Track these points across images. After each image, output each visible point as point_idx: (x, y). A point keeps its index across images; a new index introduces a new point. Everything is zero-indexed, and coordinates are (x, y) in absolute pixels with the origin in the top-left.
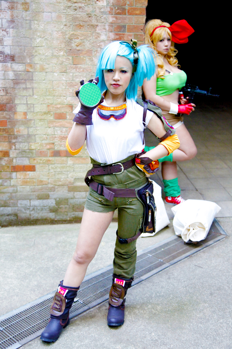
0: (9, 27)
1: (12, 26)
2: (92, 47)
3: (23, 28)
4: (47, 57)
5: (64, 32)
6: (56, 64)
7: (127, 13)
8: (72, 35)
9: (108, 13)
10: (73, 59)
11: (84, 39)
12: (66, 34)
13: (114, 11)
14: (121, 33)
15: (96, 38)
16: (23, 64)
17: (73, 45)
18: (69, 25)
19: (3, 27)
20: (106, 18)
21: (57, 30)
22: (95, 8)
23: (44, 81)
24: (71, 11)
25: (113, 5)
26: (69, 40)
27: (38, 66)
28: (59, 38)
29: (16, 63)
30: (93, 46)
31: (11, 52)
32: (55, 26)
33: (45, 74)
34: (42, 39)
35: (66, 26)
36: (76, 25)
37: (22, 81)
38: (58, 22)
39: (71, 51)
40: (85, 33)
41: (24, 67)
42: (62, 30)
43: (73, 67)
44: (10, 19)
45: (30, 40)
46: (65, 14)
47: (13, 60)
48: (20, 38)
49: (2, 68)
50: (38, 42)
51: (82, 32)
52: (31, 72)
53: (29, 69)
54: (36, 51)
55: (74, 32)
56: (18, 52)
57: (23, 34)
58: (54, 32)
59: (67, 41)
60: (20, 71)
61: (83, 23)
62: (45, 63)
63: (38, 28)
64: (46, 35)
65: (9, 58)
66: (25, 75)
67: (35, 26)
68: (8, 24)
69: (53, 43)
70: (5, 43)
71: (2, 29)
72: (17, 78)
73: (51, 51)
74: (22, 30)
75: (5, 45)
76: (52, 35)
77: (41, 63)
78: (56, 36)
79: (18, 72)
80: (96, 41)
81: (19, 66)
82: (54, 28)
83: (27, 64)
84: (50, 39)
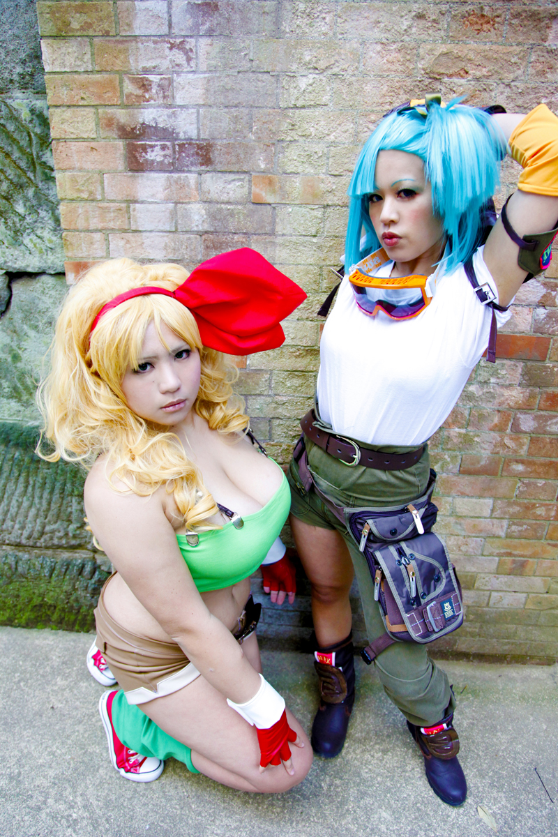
0: (194, 33)
1: (208, 25)
3: (248, 33)
4: (332, 148)
5: (413, 44)
8: (443, 59)
11: (487, 77)
12: (418, 56)
15: (543, 73)
16: (242, 176)
18: (434, 17)
19: (175, 31)
21: (383, 36)
23: (315, 240)
26: (427, 81)
27: (297, 182)
28: (389, 70)
29: (215, 171)
30: (519, 106)
31: (199, 132)
32: (378, 22)
33: (319, 213)
34: (321, 77)
35: (422, 23)
36: (463, 17)
37: (236, 237)
40: (497, 52)
41: (246, 184)
42: (406, 38)
45: (273, 80)
47: (206, 162)
48: (236, 74)
49: (167, 191)
50: (303, 89)
51: (487, 47)
52: (269, 207)
53: (264, 194)
54: (293, 125)
55: (453, 45)
56: (226, 130)
57: (247, 57)
58: (371, 48)
59: (420, 84)
60: (231, 201)
61: (494, 7)
62: (324, 171)
63: (307, 30)
64: (337, 57)
65: (193, 155)
66: (248, 216)
67: (298, 23)
68: (194, 18)
69: (360, 91)
70: (179, 95)
71: (170, 42)
72: (217, 228)
73: (352, 126)
74: (244, 41)
75: (178, 104)
76: (362, 60)
77: (307, 171)
78: (377, 63)
79: (222, 206)
80: (537, 85)
81: (226, 184)
82: (372, 29)
83: (258, 177)
84: (354, 75)
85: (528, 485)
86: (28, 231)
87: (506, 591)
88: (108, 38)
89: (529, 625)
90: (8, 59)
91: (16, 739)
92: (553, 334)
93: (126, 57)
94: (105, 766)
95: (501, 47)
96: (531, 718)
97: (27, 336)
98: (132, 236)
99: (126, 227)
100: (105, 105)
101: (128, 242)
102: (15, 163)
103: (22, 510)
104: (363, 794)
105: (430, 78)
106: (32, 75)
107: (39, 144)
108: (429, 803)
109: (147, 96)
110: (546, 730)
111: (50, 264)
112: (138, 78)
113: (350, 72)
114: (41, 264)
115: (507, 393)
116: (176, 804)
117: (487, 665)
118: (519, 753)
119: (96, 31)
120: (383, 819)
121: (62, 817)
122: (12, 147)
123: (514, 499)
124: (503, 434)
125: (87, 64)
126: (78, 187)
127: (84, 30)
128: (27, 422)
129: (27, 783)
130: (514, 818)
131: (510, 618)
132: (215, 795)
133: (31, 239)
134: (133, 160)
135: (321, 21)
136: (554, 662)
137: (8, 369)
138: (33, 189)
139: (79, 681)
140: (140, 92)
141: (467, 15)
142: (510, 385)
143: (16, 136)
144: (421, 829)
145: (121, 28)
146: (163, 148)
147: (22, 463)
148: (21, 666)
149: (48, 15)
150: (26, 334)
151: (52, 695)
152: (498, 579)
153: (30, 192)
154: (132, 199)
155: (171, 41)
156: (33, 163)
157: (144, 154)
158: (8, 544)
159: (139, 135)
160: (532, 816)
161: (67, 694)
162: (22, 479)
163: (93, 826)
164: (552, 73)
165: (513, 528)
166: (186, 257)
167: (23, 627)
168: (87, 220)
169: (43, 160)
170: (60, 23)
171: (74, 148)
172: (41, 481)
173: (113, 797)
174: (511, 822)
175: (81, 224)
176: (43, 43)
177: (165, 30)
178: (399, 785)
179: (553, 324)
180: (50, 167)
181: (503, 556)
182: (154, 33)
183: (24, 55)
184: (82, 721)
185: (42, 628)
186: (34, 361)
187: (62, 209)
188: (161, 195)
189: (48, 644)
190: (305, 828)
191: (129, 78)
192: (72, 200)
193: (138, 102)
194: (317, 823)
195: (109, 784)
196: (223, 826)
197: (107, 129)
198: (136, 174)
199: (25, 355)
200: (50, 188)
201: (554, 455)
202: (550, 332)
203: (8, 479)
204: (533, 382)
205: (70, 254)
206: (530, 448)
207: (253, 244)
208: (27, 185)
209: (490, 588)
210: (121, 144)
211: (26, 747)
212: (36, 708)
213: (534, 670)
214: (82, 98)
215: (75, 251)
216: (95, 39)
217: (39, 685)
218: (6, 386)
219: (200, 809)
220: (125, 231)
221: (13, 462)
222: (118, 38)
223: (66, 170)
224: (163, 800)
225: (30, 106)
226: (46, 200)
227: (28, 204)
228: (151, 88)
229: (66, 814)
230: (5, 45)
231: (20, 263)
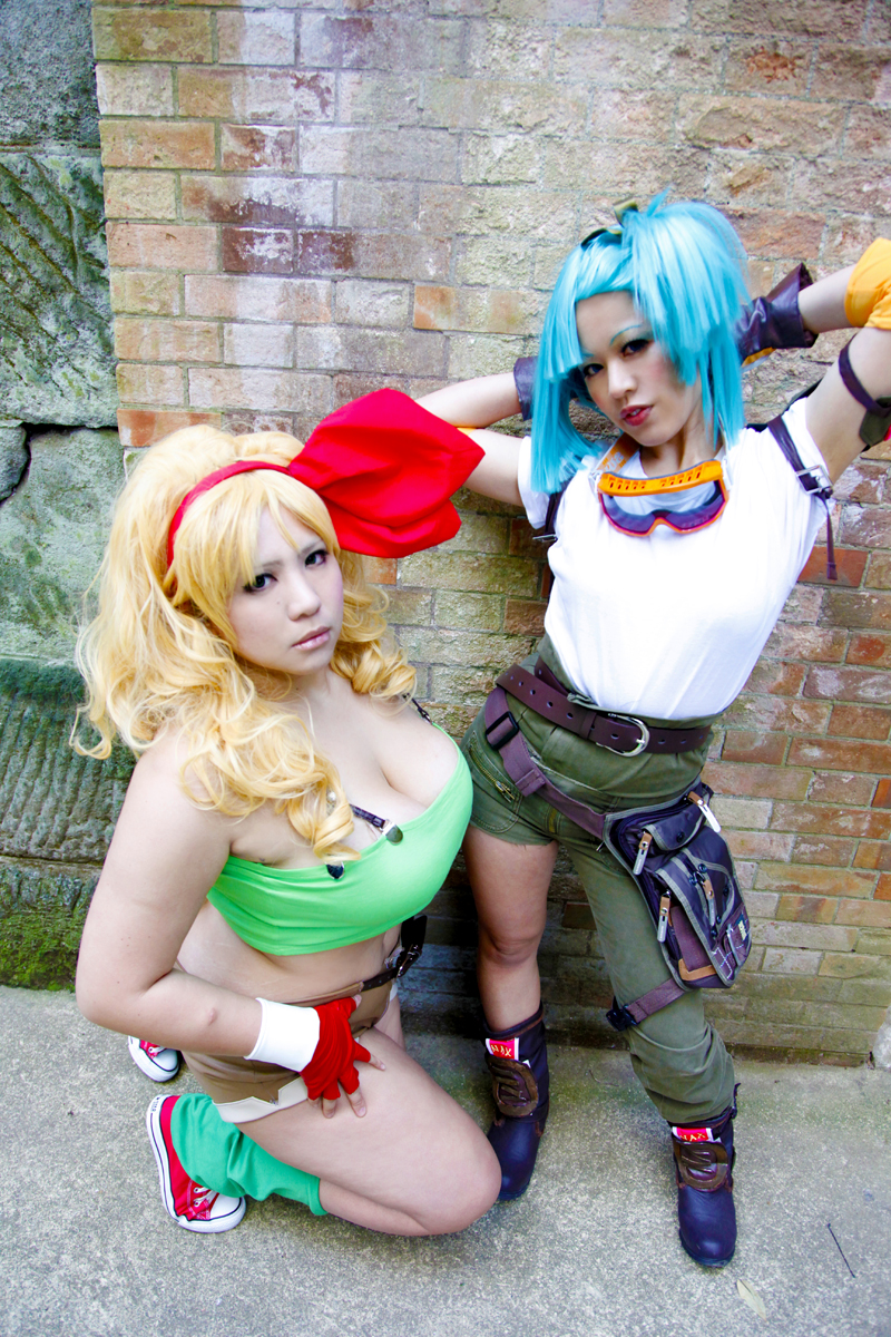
0: (334, 63)
1: (356, 52)
2: (825, 199)
3: (417, 67)
4: (540, 249)
5: (669, 94)
8: (715, 119)
11: (781, 149)
12: (676, 112)
15: (865, 146)
16: (400, 287)
18: (702, 55)
19: (305, 60)
21: (624, 80)
27: (484, 299)
28: (630, 132)
29: (357, 277)
30: (828, 195)
32: (618, 59)
34: (527, 138)
35: (684, 62)
36: (747, 56)
37: (387, 381)
38: (642, 29)
40: (797, 111)
41: (406, 300)
42: (657, 84)
44: (347, 9)
45: (453, 140)
47: (345, 263)
48: (396, 129)
49: (282, 306)
50: (498, 156)
51: (782, 103)
52: (439, 335)
53: (432, 316)
54: (481, 211)
55: (730, 98)
56: (378, 215)
57: (414, 104)
58: (605, 98)
59: (678, 156)
60: (381, 324)
61: (793, 43)
62: (526, 284)
63: (508, 67)
64: (552, 110)
65: (325, 251)
66: (406, 348)
67: (494, 55)
68: (335, 41)
69: (586, 162)
70: (307, 157)
71: (296, 77)
72: (358, 365)
73: (572, 215)
74: (410, 80)
75: (305, 171)
76: (590, 116)
77: (501, 281)
78: (613, 121)
79: (368, 331)
80: (857, 163)
81: (374, 299)
82: (607, 69)
83: (424, 288)
84: (577, 138)
85: (826, 780)
86: (59, 360)
87: (789, 947)
88: (200, 67)
89: (825, 1002)
90: (40, 93)
91: (13, 1160)
92: (871, 546)
93: (226, 97)
94: (153, 1206)
95: (803, 104)
96: (824, 1148)
97: (52, 525)
98: (226, 373)
99: (217, 360)
100: (192, 170)
101: (218, 381)
102: (45, 254)
103: (32, 800)
104: (558, 1259)
105: (694, 147)
106: (76, 118)
107: (83, 226)
108: (661, 1274)
109: (257, 158)
110: (846, 1166)
111: (92, 414)
112: (245, 130)
113: (571, 132)
114: (78, 413)
115: (798, 635)
116: (265, 1267)
117: (756, 1064)
118: (803, 1200)
119: (181, 56)
120: (589, 1297)
121: (84, 1283)
122: (40, 228)
123: (805, 802)
124: (791, 699)
125: (166, 105)
126: (143, 294)
127: (165, 53)
128: (47, 660)
129: (28, 1229)
130: (793, 1300)
131: (794, 990)
132: (327, 1254)
133: (64, 373)
134: (232, 255)
135: (530, 54)
136: (862, 1062)
137: (19, 575)
138: (72, 295)
139: (113, 1073)
140: (246, 151)
141: (752, 53)
142: (804, 624)
143: (47, 211)
144: (648, 1313)
145: (222, 53)
146: (279, 238)
147: (35, 725)
148: (22, 1048)
149: (109, 29)
150: (50, 522)
151: (71, 1094)
152: (776, 927)
153: (67, 300)
154: (227, 316)
155: (299, 75)
156: (73, 255)
157: (248, 247)
158: (7, 854)
159: (244, 217)
160: (821, 1297)
161: (94, 1093)
162: (34, 751)
163: (133, 1297)
164: (879, 145)
165: (803, 847)
166: (308, 408)
167: (27, 987)
168: (156, 346)
169: (88, 250)
170: (126, 42)
171: (140, 234)
172: (64, 754)
173: (166, 1254)
174: (788, 1305)
175: (146, 351)
176: (99, 70)
177: (289, 58)
178: (615, 1245)
179: (871, 531)
180: (98, 261)
181: (785, 891)
182: (271, 62)
183: (66, 87)
184: (119, 1135)
185: (56, 990)
186: (60, 565)
187: (116, 326)
188: (272, 313)
189: (65, 1015)
190: (467, 1309)
191: (231, 130)
192: (134, 314)
193: (242, 166)
194: (486, 1300)
195: (159, 1233)
196: (338, 1302)
197: (193, 206)
198: (236, 277)
199: (47, 555)
200: (98, 294)
201: (869, 734)
202: (867, 542)
203: (12, 750)
204: (839, 619)
205: (126, 398)
206: (831, 722)
207: (412, 392)
208: (62, 288)
209: (765, 941)
210: (213, 230)
211: (28, 1174)
212: (45, 1114)
213: (829, 1073)
214: (156, 158)
215: (135, 393)
216: (182, 68)
217: (50, 1077)
218: (15, 603)
219: (302, 1275)
220: (215, 365)
221: (22, 723)
222: (215, 67)
223: (126, 267)
224: (244, 1260)
225: (72, 166)
226: (91, 313)
227: (62, 318)
228: (264, 147)
229: (90, 1278)
230: (37, 70)
231: (46, 410)
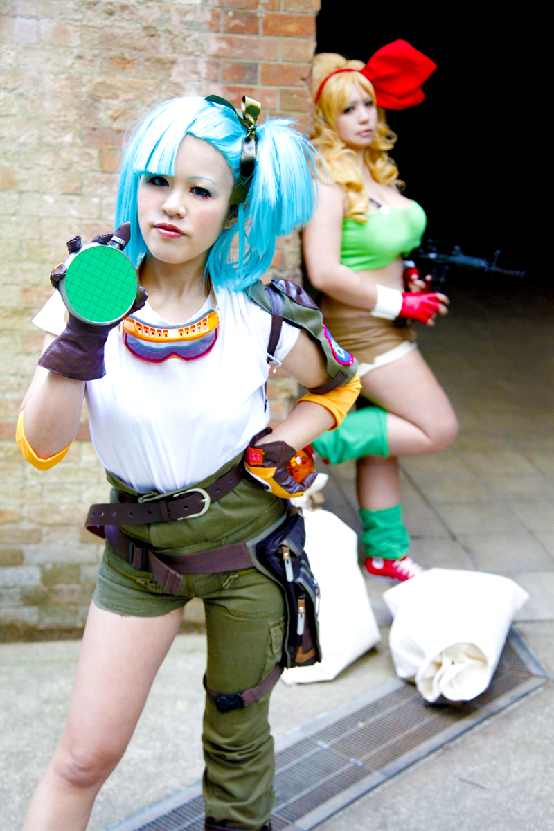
4: (23, 148)
5: (77, 75)
6: (51, 169)
7: (261, 30)
8: (100, 87)
9: (205, 26)
10: (101, 154)
11: (134, 100)
12: (81, 83)
13: (222, 21)
14: (243, 86)
17: (102, 115)
18: (90, 58)
20: (201, 41)
21: (55, 69)
22: (168, 11)
23: (14, 219)
24: (97, 18)
25: (221, 6)
26: (90, 101)
28: (60, 92)
32: (50, 59)
33: (15, 197)
34: (10, 95)
35: (82, 61)
36: (111, 59)
38: (59, 46)
39: (96, 133)
40: (137, 83)
42: (70, 71)
43: (103, 180)
46: (78, 24)
51: (130, 80)
55: (105, 77)
58: (46, 76)
59: (85, 103)
61: (131, 54)
62: (17, 164)
64: (20, 82)
69: (40, 106)
73: (36, 131)
76: (40, 85)
78: (52, 87)
82: (45, 63)
84: (34, 95)
95: (140, 80)
105: (92, 99)
113: (31, 92)
135: (7, 56)
